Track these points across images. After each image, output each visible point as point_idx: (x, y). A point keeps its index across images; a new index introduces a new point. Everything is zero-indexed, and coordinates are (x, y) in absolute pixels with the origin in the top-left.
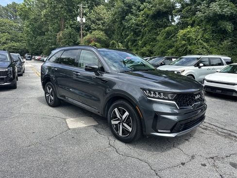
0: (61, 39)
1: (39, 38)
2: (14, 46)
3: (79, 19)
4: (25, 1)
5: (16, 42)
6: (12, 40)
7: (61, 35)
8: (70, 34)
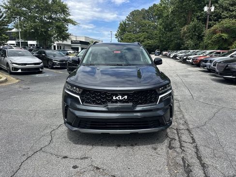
0: (185, 33)
1: (169, 34)
2: (149, 43)
3: (206, 9)
4: (161, 1)
5: (151, 39)
6: (148, 38)
7: (185, 29)
8: (195, 27)
